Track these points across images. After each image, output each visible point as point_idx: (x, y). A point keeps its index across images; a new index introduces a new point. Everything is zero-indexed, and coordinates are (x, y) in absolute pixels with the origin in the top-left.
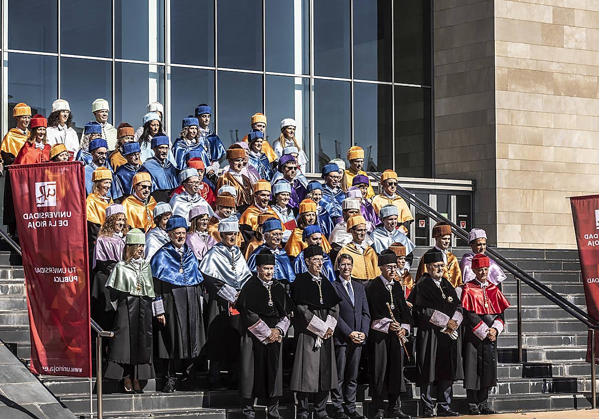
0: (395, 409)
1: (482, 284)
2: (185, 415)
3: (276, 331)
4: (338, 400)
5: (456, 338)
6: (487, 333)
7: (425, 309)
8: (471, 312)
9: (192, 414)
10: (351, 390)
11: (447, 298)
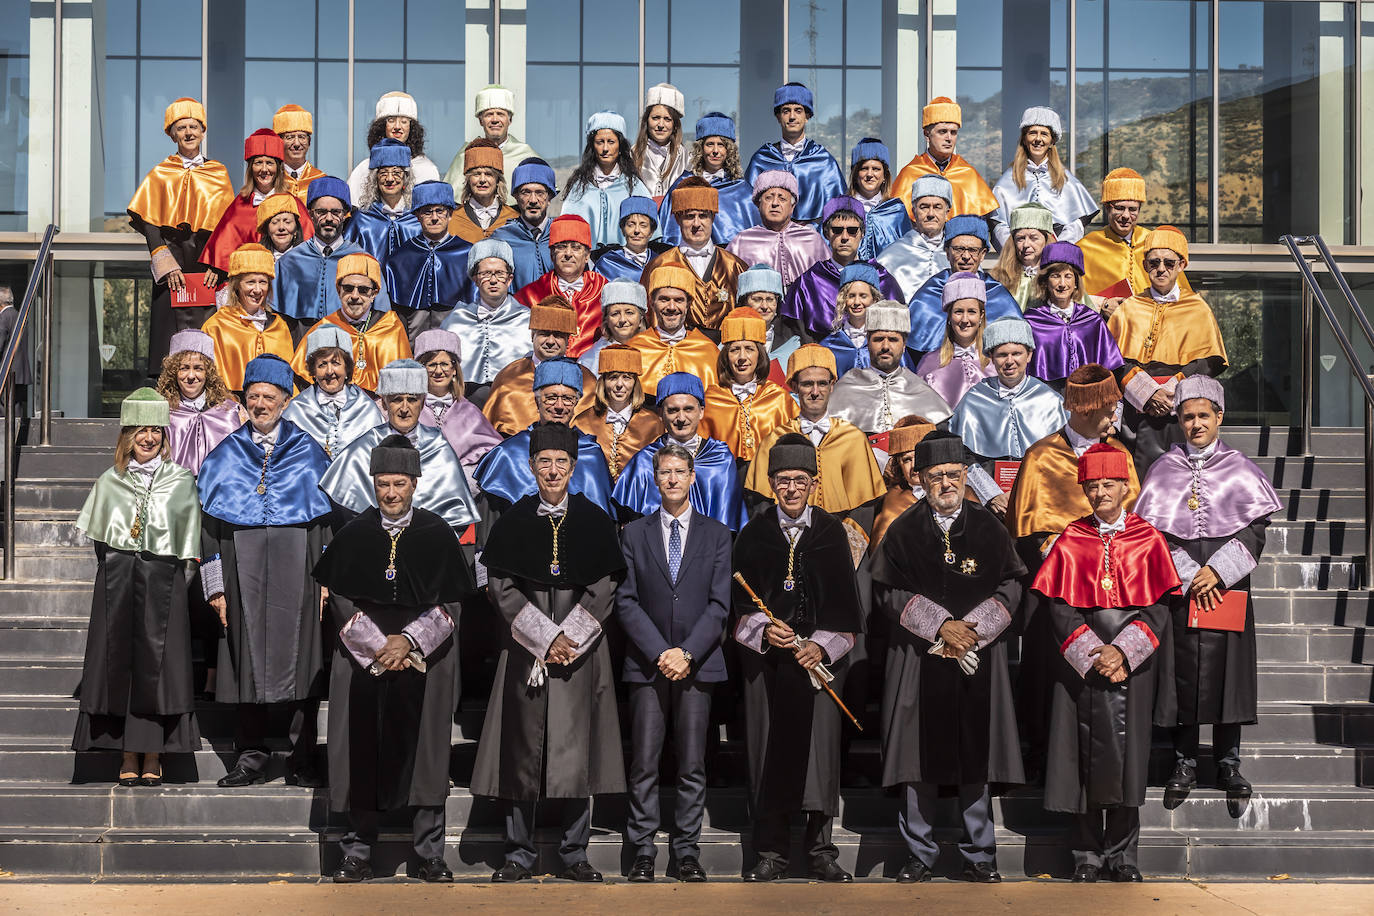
0: (814, 854)
1: (1103, 525)
2: (196, 842)
3: (398, 641)
4: (639, 823)
5: (972, 671)
6: (1091, 659)
7: (890, 592)
8: (1055, 602)
9: (219, 842)
10: (685, 801)
11: (958, 565)
